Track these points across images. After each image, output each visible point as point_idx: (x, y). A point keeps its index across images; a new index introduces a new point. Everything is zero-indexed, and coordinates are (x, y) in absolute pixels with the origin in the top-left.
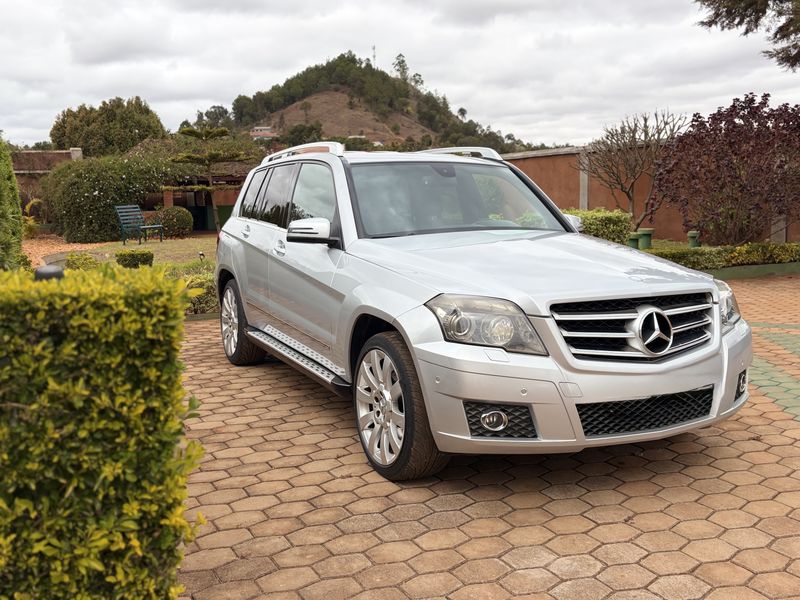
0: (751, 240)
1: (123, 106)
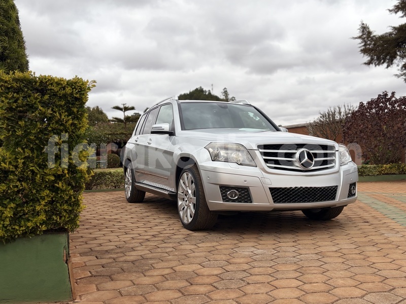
0: (392, 162)
1: (90, 110)
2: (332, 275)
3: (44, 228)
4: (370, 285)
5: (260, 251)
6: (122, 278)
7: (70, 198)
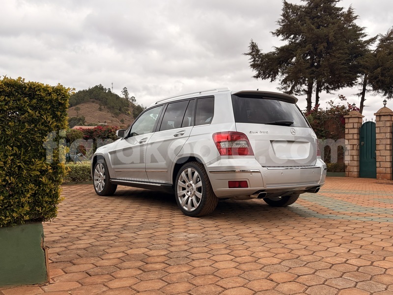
2: (254, 250)
3: (27, 218)
4: (283, 255)
5: (191, 235)
6: (82, 262)
7: (51, 190)
